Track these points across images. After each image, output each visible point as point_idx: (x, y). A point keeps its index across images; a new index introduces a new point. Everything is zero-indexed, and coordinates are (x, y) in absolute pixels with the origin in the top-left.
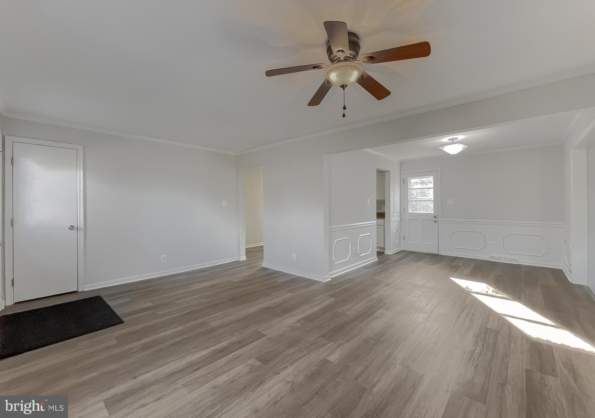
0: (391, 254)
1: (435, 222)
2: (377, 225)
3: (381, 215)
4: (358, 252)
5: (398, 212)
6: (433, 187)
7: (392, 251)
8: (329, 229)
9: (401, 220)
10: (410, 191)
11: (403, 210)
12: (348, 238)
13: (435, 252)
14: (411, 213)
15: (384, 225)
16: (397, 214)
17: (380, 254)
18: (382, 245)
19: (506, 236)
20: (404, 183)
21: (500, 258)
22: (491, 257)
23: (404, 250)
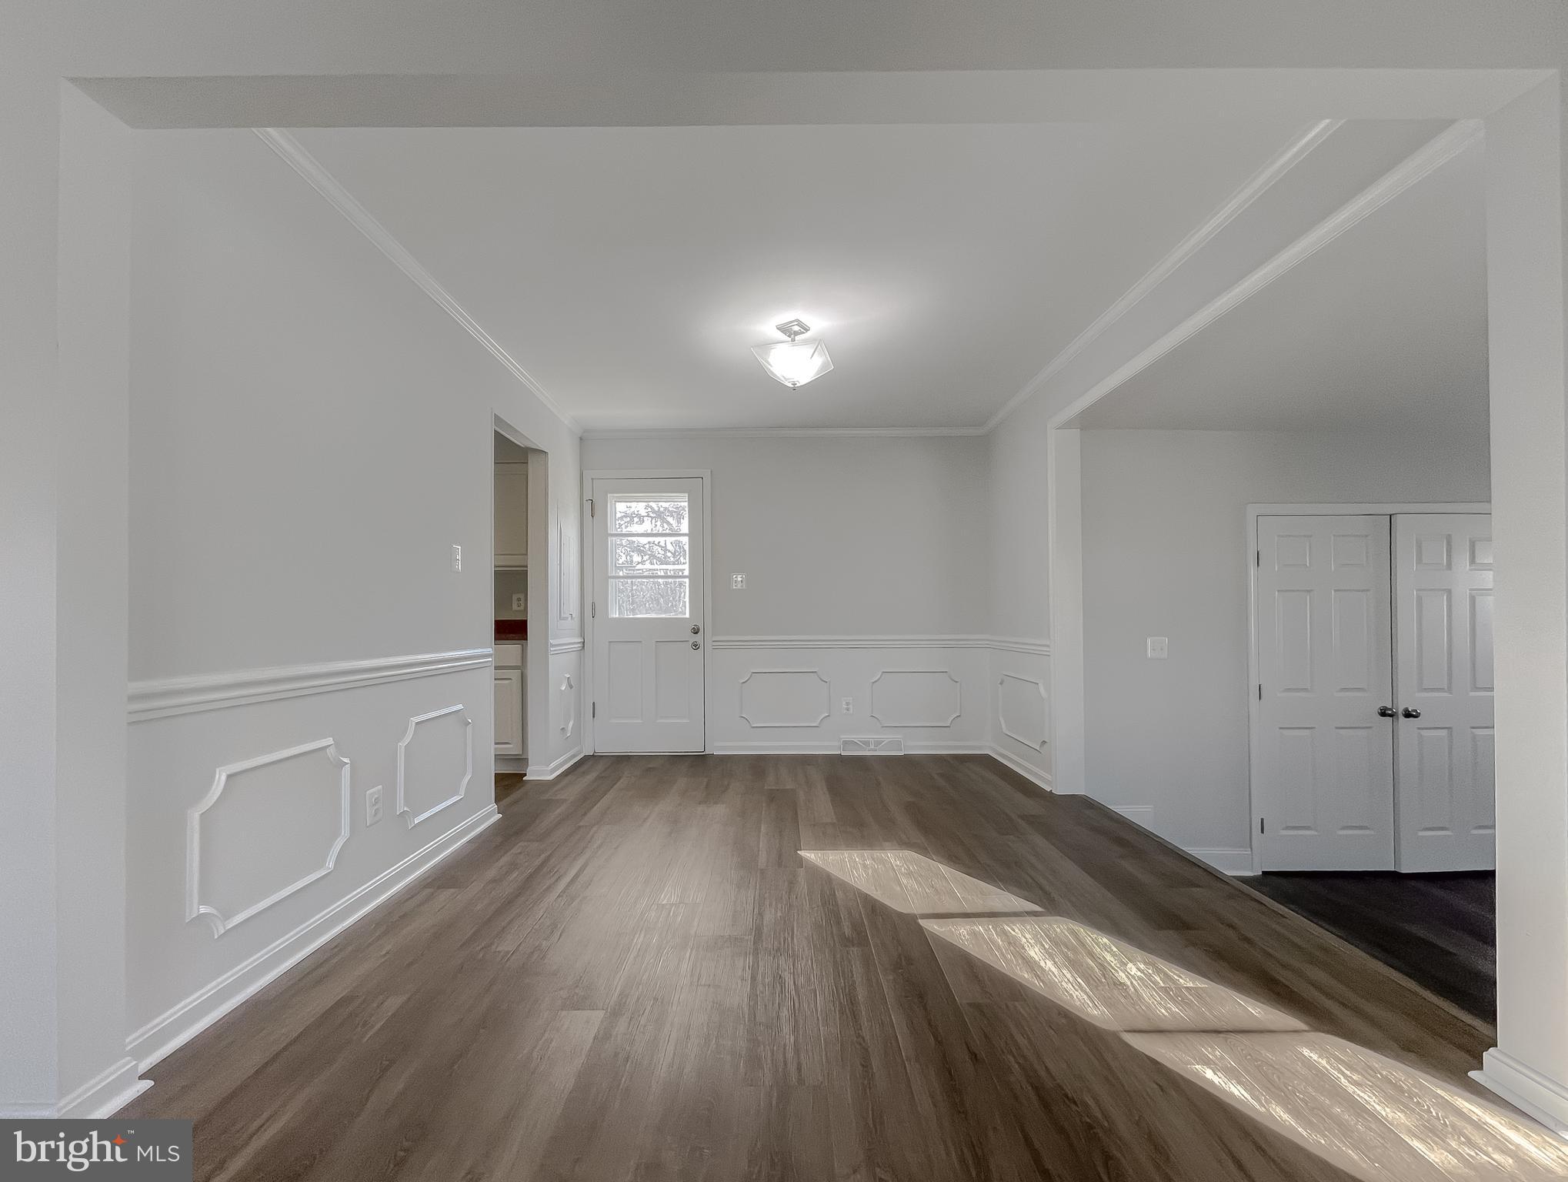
0: (551, 777)
1: (696, 646)
2: (496, 668)
3: (511, 629)
4: (401, 808)
5: (574, 616)
6: (687, 532)
7: (552, 765)
8: (133, 698)
9: (584, 646)
10: (612, 541)
11: (591, 609)
12: (330, 741)
13: (693, 747)
14: (616, 618)
15: (522, 667)
16: (573, 624)
17: (509, 782)
18: (513, 749)
19: (878, 678)
20: (592, 510)
21: (867, 743)
22: (845, 743)
23: (595, 754)
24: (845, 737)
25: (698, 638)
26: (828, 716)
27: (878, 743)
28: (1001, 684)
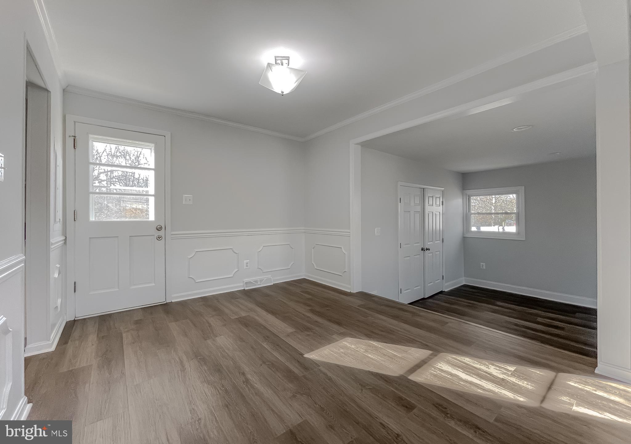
1: (159, 238)
5: (60, 220)
7: (52, 338)
9: (65, 242)
11: (73, 214)
16: (60, 226)
20: (74, 144)
21: (256, 281)
22: (246, 283)
23: (76, 319)
24: (246, 280)
25: (161, 233)
26: (238, 271)
27: (261, 281)
28: (313, 248)
